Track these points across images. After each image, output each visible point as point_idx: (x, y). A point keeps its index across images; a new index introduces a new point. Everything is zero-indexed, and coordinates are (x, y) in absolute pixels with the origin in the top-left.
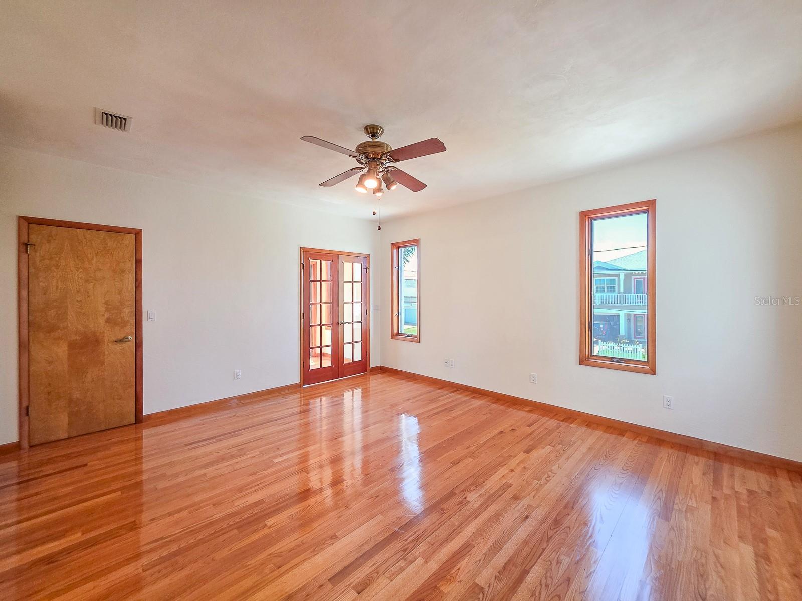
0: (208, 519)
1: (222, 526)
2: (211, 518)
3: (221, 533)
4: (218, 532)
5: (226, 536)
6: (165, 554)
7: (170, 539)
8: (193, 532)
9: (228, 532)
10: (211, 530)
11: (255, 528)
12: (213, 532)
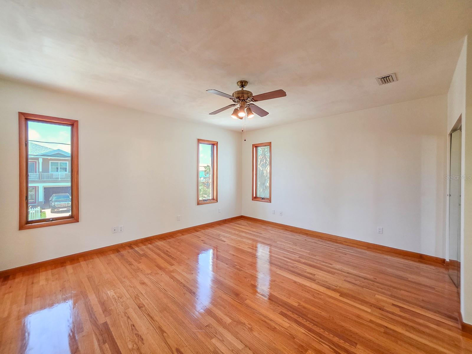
0: (307, 334)
1: (309, 324)
2: (306, 333)
3: (313, 322)
4: (313, 324)
5: (314, 318)
6: (342, 341)
7: (332, 347)
8: (320, 336)
9: (310, 319)
10: (315, 328)
11: (303, 309)
12: (315, 326)
